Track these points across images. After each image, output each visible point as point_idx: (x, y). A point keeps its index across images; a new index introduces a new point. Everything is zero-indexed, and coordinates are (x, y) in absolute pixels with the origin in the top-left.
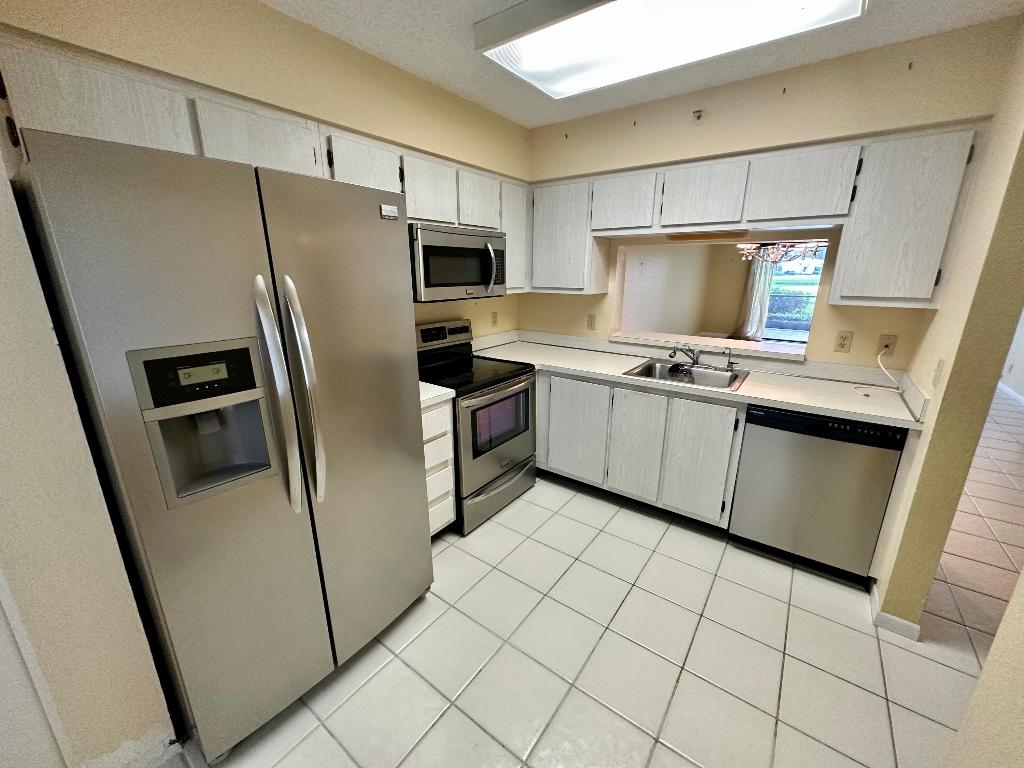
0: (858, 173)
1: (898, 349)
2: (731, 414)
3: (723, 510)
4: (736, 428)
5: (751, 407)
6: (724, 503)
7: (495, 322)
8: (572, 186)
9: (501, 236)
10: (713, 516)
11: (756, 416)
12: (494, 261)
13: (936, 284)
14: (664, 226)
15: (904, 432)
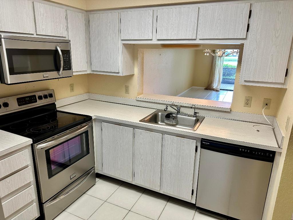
0: (249, 17)
1: (272, 105)
2: (193, 144)
3: (192, 194)
4: (196, 151)
5: (203, 140)
6: (193, 190)
7: (72, 90)
8: (110, 14)
9: (68, 42)
10: (187, 197)
11: (205, 145)
12: (61, 57)
13: (286, 76)
14: (159, 40)
15: (274, 153)
